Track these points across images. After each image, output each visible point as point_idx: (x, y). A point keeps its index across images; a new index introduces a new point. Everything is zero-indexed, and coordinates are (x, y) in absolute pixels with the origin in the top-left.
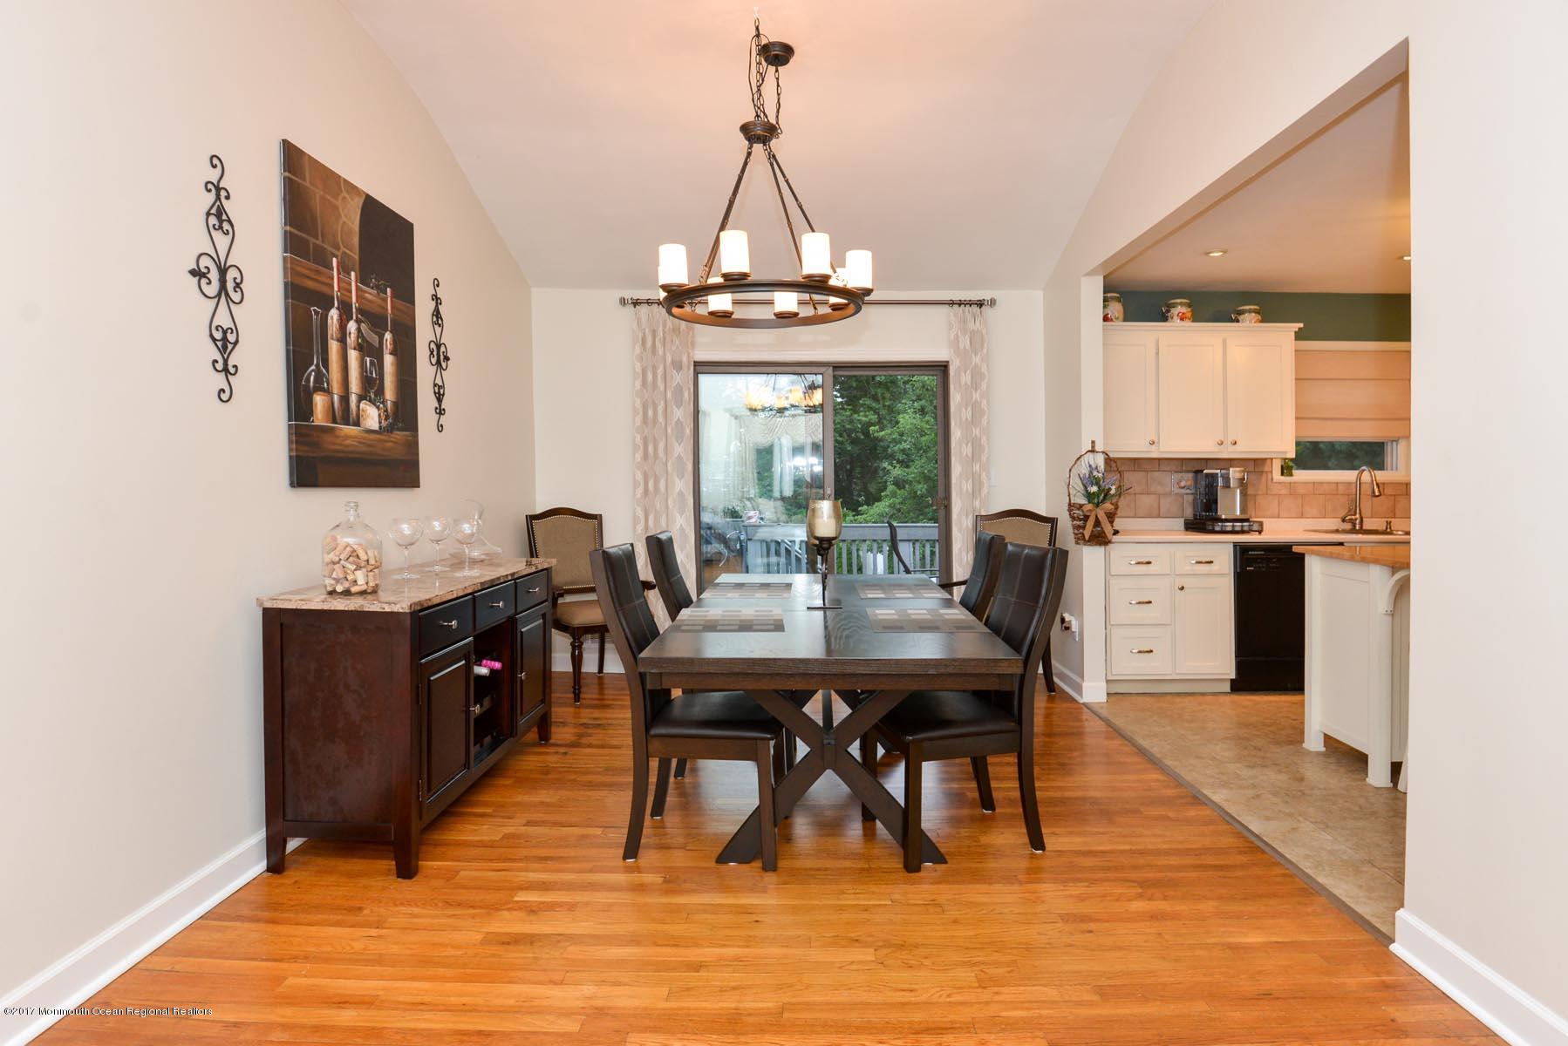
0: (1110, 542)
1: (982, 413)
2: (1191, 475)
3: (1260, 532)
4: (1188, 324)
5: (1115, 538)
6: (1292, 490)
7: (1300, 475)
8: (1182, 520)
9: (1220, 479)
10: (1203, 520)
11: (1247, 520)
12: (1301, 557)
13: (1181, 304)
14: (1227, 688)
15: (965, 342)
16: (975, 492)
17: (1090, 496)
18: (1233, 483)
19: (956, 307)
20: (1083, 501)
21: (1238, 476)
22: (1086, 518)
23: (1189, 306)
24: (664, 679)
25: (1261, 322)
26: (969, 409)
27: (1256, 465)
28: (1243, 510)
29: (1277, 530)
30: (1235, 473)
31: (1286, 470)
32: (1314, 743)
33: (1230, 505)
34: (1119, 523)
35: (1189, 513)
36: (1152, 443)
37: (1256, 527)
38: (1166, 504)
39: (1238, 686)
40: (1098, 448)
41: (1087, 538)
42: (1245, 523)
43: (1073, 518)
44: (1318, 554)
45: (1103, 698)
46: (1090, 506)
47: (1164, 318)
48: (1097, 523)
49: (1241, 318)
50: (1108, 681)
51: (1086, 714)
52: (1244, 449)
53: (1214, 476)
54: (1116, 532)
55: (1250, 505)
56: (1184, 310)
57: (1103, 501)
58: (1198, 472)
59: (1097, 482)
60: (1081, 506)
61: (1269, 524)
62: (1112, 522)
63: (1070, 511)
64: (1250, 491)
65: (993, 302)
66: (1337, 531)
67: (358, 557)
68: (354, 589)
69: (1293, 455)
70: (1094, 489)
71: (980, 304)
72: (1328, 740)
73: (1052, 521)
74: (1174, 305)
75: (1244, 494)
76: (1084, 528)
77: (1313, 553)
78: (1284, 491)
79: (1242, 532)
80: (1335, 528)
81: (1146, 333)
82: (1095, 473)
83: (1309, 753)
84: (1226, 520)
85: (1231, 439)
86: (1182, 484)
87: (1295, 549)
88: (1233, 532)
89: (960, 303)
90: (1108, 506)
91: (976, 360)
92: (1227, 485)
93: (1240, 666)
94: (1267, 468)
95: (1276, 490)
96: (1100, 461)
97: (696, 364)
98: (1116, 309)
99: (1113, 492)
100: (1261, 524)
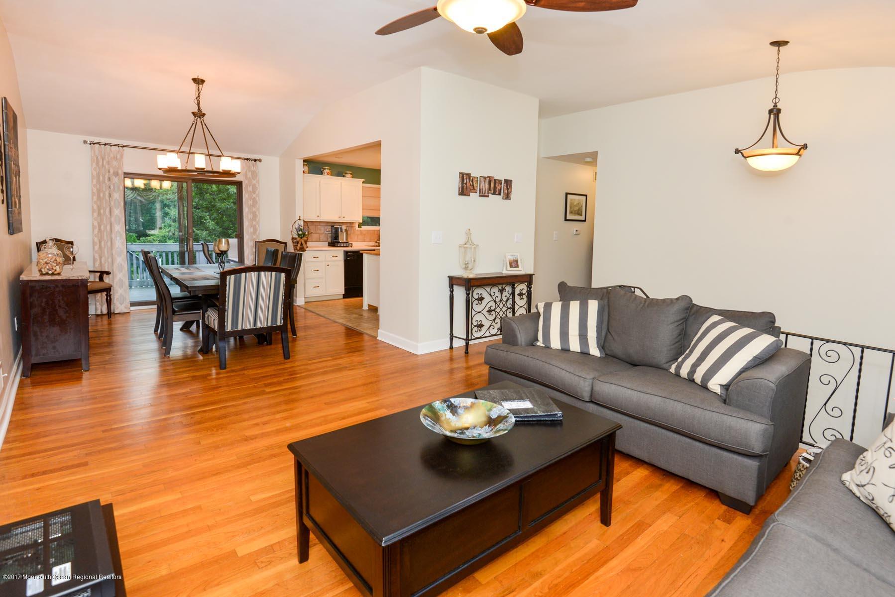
0: (306, 250)
1: (257, 202)
2: (330, 227)
3: (352, 246)
4: (329, 176)
5: (307, 249)
6: (361, 232)
7: (364, 228)
8: (327, 243)
9: (339, 229)
10: (334, 242)
11: (348, 243)
12: (362, 254)
13: (327, 169)
14: (342, 297)
15: (249, 175)
16: (254, 233)
17: (299, 235)
18: (343, 231)
19: (246, 160)
20: (297, 237)
21: (346, 228)
22: (298, 242)
23: (330, 169)
24: (196, 292)
25: (352, 178)
26: (252, 201)
27: (351, 224)
28: (347, 239)
29: (357, 246)
30: (344, 227)
31: (360, 226)
32: (365, 307)
33: (342, 238)
34: (309, 244)
35: (330, 240)
36: (318, 216)
37: (350, 245)
38: (322, 237)
39: (345, 296)
40: (301, 218)
41: (298, 249)
42: (347, 244)
43: (293, 243)
44: (367, 253)
45: (304, 303)
46: (299, 239)
47: (322, 173)
48: (302, 244)
49: (346, 175)
50: (305, 298)
51: (298, 308)
52: (347, 219)
53: (337, 228)
54: (307, 247)
55: (349, 238)
56: (328, 171)
57: (304, 236)
58: (332, 226)
59: (301, 230)
60: (296, 238)
61: (354, 244)
62: (306, 244)
63: (292, 240)
64: (349, 233)
65: (260, 161)
66: (374, 246)
67: (56, 261)
68: (56, 273)
69: (361, 222)
70: (300, 233)
71: (255, 160)
72: (369, 305)
73: (285, 244)
74: (325, 169)
75: (347, 234)
76: (297, 246)
77: (365, 253)
78: (359, 233)
79: (346, 247)
80: (373, 245)
81: (315, 179)
82: (301, 227)
83: (364, 310)
84: (341, 243)
85: (343, 216)
86: (327, 230)
87: (361, 252)
88: (343, 247)
89: (247, 159)
90: (305, 238)
91: (254, 182)
92: (342, 231)
93: (346, 290)
94: (354, 225)
95: (357, 232)
96: (302, 223)
97: (125, 173)
98: (306, 169)
99: (307, 233)
100: (352, 244)
